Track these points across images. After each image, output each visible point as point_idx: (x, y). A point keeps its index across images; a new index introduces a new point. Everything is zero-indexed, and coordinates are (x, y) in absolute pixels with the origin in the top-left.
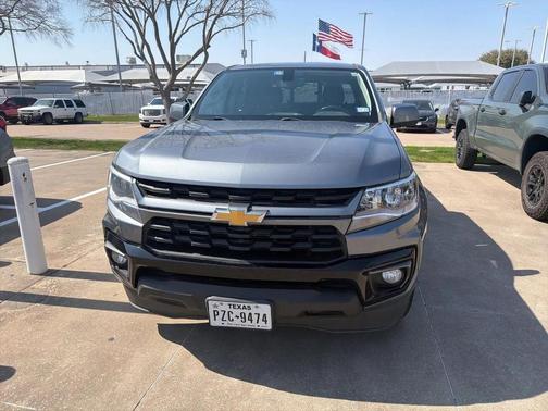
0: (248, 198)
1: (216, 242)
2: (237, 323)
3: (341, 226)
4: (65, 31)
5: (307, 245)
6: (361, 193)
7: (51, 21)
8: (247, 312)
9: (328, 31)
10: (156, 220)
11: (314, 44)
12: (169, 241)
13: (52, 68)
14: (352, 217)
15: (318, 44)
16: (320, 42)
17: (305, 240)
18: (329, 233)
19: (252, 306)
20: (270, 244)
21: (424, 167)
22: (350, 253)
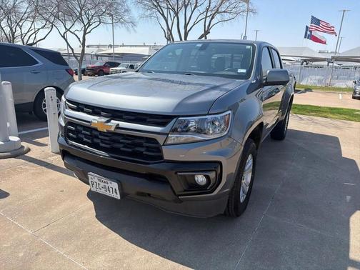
0: (110, 115)
1: (96, 140)
2: (103, 191)
3: (161, 139)
4: (133, 23)
5: (142, 149)
6: (175, 119)
7: (126, 18)
8: (107, 186)
9: (319, 24)
10: (70, 123)
11: (306, 33)
12: (75, 136)
13: (136, 46)
14: (168, 134)
15: (309, 33)
16: (311, 32)
17: (141, 145)
18: (153, 143)
19: (109, 182)
20: (122, 145)
21: (350, 124)
22: (165, 158)
